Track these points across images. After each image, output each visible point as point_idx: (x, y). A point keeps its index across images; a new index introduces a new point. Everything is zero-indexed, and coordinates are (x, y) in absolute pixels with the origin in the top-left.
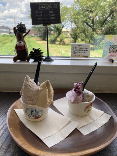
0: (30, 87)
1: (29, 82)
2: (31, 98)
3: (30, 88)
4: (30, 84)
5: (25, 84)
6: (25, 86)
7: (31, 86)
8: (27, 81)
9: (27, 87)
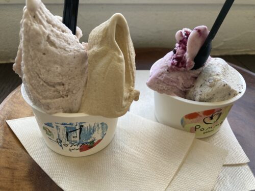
0: (53, 44)
1: (45, 23)
2: (60, 88)
3: (53, 49)
4: (47, 32)
5: (27, 32)
6: (27, 41)
7: (52, 38)
8: (35, 17)
9: (39, 44)
